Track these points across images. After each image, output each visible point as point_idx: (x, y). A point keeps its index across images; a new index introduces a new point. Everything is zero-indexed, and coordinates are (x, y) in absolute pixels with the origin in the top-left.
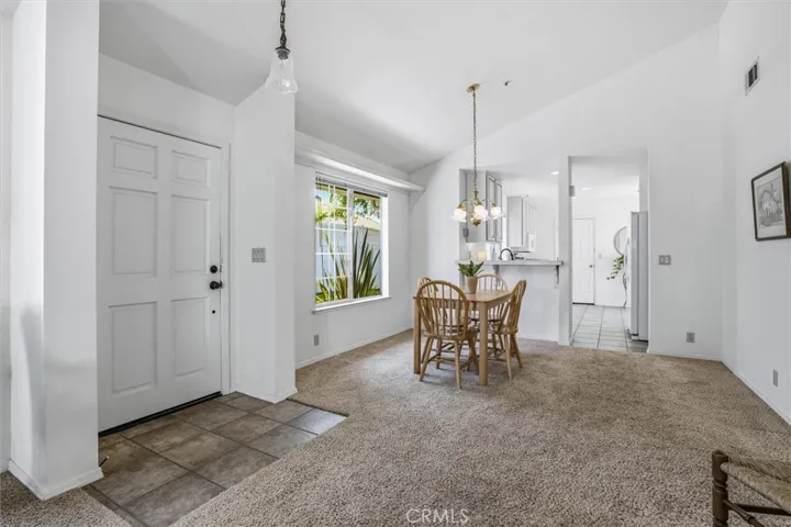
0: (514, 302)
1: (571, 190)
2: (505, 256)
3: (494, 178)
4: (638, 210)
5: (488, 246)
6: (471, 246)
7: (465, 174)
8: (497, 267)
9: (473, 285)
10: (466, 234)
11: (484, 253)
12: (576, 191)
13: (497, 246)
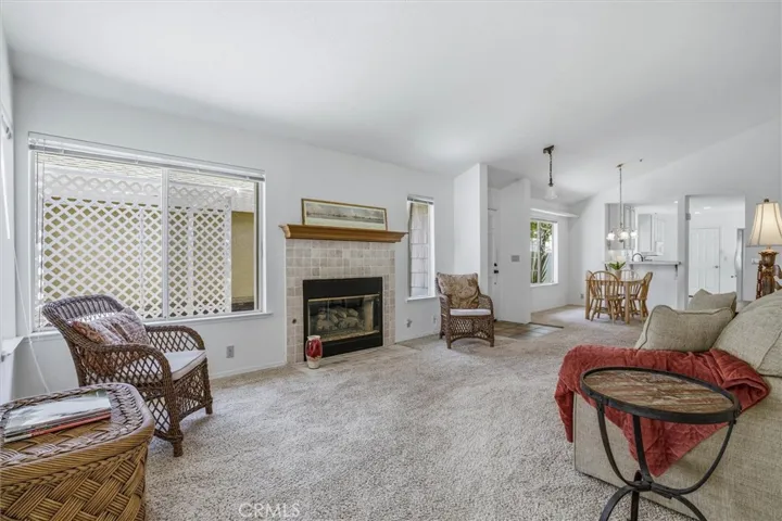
0: (645, 285)
1: (688, 217)
2: (637, 259)
3: (629, 207)
4: (743, 227)
5: (623, 252)
6: (612, 252)
7: (609, 206)
8: (632, 266)
9: (620, 274)
10: (609, 244)
11: (621, 256)
12: (692, 217)
13: (630, 252)
